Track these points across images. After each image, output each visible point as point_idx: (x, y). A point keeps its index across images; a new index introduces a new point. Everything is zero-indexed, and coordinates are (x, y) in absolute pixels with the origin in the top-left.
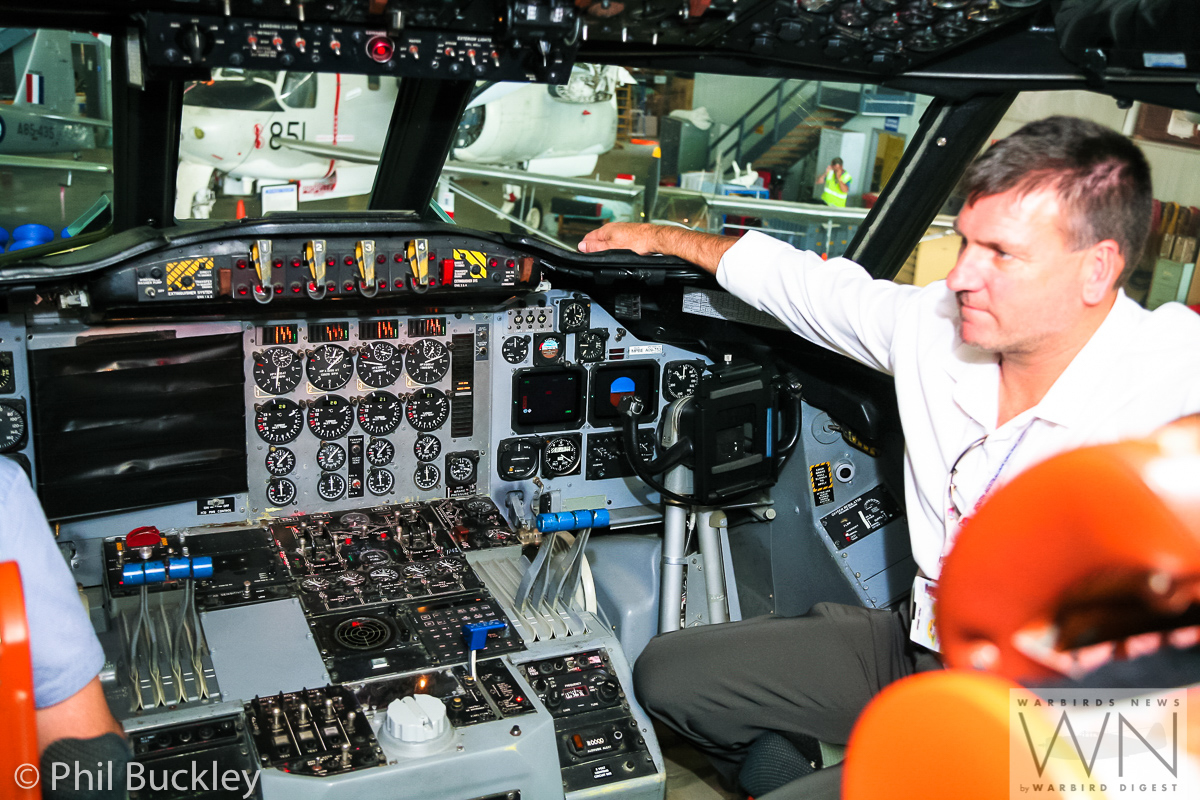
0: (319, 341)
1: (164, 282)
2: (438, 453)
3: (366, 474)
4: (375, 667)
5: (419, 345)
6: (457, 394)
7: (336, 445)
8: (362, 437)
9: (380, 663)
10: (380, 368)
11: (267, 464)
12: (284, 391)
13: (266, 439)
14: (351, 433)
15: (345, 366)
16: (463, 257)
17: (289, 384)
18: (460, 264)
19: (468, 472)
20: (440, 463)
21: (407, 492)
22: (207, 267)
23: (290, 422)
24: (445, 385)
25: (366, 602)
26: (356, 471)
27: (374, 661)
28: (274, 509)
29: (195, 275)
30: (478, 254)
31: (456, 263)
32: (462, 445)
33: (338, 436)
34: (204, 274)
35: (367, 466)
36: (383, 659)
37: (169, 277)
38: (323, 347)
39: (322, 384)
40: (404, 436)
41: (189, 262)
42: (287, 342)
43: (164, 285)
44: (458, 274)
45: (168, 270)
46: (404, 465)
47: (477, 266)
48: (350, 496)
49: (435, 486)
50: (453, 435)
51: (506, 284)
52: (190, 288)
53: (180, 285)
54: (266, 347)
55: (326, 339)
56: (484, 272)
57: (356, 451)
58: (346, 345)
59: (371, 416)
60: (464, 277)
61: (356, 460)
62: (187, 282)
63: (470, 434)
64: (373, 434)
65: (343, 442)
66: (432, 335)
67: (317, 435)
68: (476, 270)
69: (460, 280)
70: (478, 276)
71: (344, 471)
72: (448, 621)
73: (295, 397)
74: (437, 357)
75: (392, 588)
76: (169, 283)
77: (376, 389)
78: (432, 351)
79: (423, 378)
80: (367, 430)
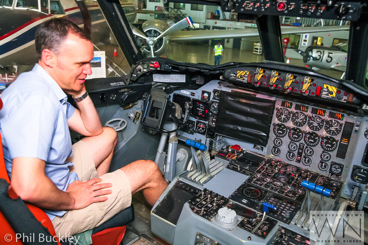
0: (297, 110)
1: (236, 76)
2: (329, 160)
3: (303, 157)
4: (243, 201)
5: (331, 121)
6: (341, 142)
7: (296, 144)
8: (304, 144)
9: (245, 201)
10: (315, 124)
11: (274, 142)
12: (284, 122)
13: (275, 134)
14: (300, 142)
15: (304, 120)
16: (327, 87)
17: (286, 120)
18: (326, 90)
19: (339, 171)
20: (329, 163)
21: (314, 168)
22: (247, 74)
23: (283, 132)
24: (338, 137)
25: (263, 187)
26: (300, 154)
27: (244, 200)
28: (273, 155)
29: (244, 75)
30: (334, 88)
31: (324, 89)
32: (339, 160)
33: (297, 141)
34: (246, 76)
35: (303, 154)
36: (246, 201)
37: (238, 75)
38: (298, 112)
39: (296, 124)
40: (318, 149)
41: (243, 72)
42: (288, 107)
43: (236, 77)
44: (324, 93)
45: (238, 73)
46: (316, 159)
47: (331, 92)
48: (296, 161)
49: (326, 170)
50: (337, 156)
51: (342, 101)
52: (242, 79)
53: (239, 77)
54: (282, 107)
55: (300, 109)
56: (334, 95)
57: (301, 148)
58: (306, 113)
59: (309, 139)
60: (326, 95)
61: (300, 151)
62: (241, 77)
63: (344, 158)
64: (308, 145)
65: (298, 144)
66: (337, 119)
67: (290, 138)
68: (331, 93)
69: (324, 95)
70: (332, 96)
71: (296, 153)
72: (277, 203)
73: (287, 124)
74: (337, 127)
75: (275, 188)
76: (237, 76)
77: (313, 131)
78: (336, 125)
79: (330, 133)
80: (306, 143)
